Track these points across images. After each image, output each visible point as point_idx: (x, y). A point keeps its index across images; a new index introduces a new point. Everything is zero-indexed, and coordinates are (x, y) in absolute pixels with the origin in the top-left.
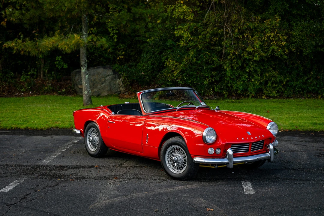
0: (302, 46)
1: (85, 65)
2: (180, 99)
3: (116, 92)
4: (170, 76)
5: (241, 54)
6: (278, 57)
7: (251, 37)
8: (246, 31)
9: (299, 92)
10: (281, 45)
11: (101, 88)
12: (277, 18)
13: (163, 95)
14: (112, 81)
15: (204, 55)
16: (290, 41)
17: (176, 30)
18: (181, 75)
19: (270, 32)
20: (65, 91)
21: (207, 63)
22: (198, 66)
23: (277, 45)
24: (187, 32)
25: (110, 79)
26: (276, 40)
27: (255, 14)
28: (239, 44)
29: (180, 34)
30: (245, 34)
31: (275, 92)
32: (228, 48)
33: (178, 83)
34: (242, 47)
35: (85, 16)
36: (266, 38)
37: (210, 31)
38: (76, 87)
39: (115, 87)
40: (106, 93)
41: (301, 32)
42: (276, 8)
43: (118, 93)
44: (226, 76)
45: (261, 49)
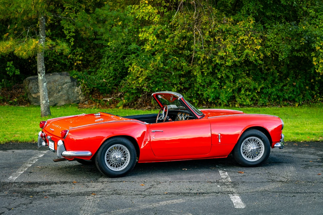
0: (277, 50)
1: (43, 72)
2: (147, 108)
3: (74, 102)
4: (134, 83)
5: (212, 59)
6: (253, 61)
7: (222, 40)
8: (217, 33)
9: (275, 99)
10: (256, 48)
11: (58, 97)
12: (250, 19)
13: (127, 104)
14: (70, 89)
15: (172, 60)
16: (265, 44)
17: (140, 33)
18: (147, 82)
19: (243, 35)
20: (18, 101)
21: (175, 69)
22: (165, 72)
23: (252, 49)
24: (152, 35)
25: (68, 87)
26: (250, 43)
27: (227, 15)
28: (210, 48)
29: (145, 37)
30: (217, 37)
31: (249, 100)
32: (198, 53)
33: (144, 90)
34: (213, 51)
35: (43, 17)
36: (239, 41)
37: (178, 33)
38: (29, 96)
39: (73, 95)
40: (63, 102)
41: (276, 35)
42: (249, 9)
43: (77, 102)
44: (196, 83)
45: (234, 54)
